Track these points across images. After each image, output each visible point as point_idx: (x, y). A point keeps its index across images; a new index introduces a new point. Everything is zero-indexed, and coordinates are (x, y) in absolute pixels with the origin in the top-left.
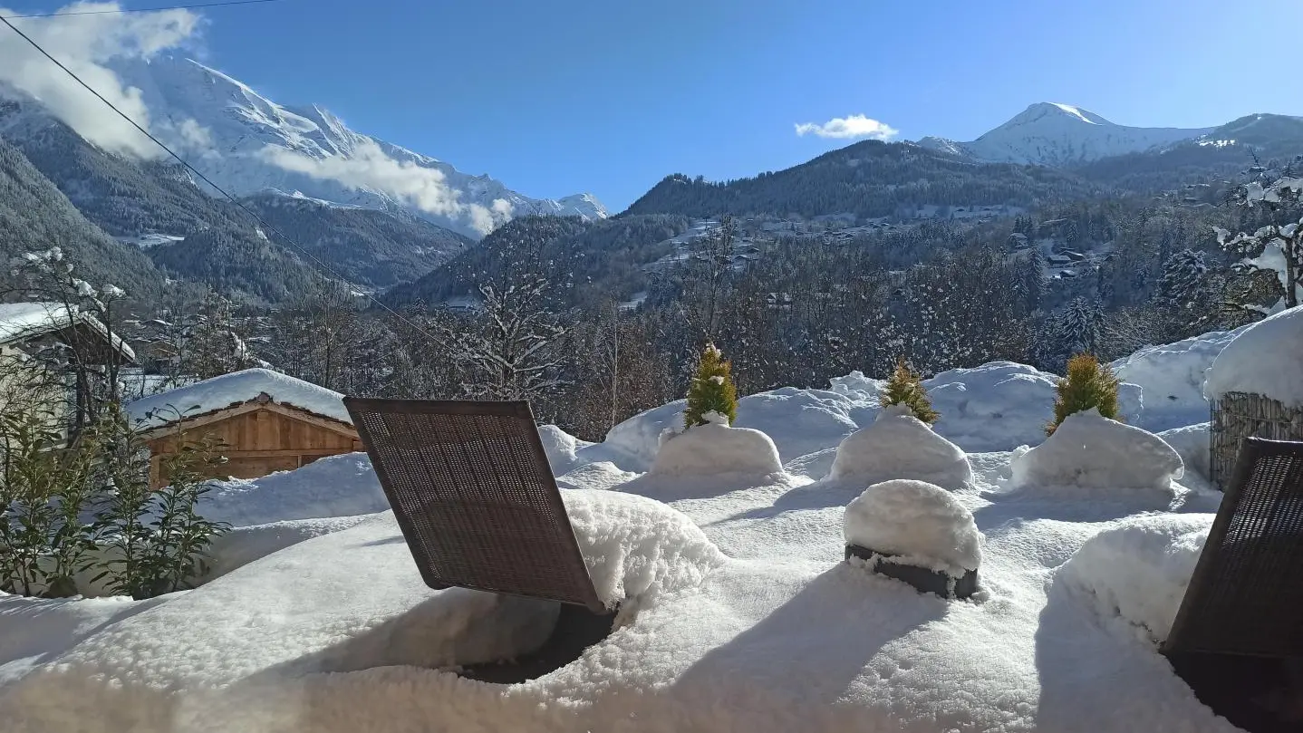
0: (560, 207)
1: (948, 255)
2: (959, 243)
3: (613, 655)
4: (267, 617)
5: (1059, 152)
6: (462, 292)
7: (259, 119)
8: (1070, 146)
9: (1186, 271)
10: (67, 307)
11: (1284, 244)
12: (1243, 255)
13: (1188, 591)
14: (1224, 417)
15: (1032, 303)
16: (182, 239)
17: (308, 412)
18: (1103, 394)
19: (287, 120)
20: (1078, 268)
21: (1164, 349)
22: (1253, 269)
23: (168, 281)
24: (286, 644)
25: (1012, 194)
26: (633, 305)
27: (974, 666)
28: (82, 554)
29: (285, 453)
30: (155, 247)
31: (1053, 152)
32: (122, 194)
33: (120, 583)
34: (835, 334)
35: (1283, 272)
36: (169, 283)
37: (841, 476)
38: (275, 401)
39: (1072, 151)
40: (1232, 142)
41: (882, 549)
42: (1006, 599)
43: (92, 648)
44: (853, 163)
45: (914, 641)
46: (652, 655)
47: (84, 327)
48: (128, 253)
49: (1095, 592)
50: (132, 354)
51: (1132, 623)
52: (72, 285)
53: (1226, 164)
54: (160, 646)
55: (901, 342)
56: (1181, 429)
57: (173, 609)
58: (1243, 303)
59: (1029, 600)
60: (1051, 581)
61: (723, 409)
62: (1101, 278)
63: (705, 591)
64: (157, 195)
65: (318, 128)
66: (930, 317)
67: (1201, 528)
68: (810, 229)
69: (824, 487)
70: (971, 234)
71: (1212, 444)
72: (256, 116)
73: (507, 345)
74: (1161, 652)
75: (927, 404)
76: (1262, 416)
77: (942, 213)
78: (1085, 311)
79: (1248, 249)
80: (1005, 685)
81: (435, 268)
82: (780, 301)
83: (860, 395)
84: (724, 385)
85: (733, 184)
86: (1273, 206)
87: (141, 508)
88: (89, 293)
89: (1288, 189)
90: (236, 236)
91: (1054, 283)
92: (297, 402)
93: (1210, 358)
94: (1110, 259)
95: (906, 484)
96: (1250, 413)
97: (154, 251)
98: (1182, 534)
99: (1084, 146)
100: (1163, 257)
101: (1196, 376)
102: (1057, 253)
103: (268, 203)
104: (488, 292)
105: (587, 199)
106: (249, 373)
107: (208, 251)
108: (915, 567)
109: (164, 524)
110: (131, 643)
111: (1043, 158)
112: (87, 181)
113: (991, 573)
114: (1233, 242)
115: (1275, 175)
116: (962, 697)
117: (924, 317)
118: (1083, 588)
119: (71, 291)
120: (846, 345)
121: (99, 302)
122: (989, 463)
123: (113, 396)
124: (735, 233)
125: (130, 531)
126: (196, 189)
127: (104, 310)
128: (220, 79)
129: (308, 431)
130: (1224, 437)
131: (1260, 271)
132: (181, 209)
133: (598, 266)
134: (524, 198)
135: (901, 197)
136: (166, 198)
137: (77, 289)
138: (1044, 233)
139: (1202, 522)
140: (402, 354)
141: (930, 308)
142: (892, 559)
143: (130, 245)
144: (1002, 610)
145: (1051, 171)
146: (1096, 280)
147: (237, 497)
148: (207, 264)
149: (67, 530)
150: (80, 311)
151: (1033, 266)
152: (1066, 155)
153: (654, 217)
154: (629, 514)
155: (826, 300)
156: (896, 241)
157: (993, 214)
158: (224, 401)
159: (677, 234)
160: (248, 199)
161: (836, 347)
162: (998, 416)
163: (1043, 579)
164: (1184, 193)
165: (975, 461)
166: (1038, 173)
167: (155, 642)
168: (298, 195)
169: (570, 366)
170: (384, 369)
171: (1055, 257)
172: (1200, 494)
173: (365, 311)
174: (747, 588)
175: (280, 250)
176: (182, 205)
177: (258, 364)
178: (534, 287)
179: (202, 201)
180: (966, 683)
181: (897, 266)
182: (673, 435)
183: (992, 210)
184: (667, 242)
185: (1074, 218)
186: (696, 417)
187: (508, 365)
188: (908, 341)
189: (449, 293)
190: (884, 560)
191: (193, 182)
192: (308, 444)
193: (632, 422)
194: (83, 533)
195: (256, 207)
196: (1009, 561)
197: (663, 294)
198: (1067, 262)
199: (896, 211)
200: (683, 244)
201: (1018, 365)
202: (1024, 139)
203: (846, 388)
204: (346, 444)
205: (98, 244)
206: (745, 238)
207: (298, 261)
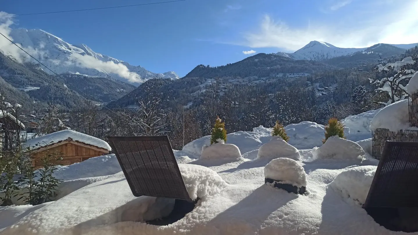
0: (164, 76)
1: (287, 88)
2: (290, 85)
3: (196, 215)
4: (82, 208)
5: (320, 56)
6: (132, 103)
7: (64, 49)
8: (323, 54)
9: (360, 92)
10: (3, 111)
11: (390, 83)
12: (378, 87)
13: (370, 189)
14: (376, 136)
15: (313, 103)
16: (39, 88)
17: (84, 143)
18: (339, 130)
19: (74, 49)
20: (327, 92)
21: (355, 116)
22: (381, 91)
23: (34, 102)
24: (90, 216)
25: (306, 69)
26: (188, 106)
27: (307, 214)
28: (14, 191)
29: (77, 157)
30: (30, 91)
31: (318, 56)
32: (18, 74)
33: (27, 200)
34: (252, 114)
35: (390, 92)
36: (35, 103)
37: (260, 158)
38: (73, 140)
39: (324, 56)
40: (372, 52)
41: (276, 179)
42: (315, 194)
43: (26, 220)
44: (256, 60)
45: (288, 207)
46: (208, 215)
47: (8, 117)
48: (21, 93)
49: (342, 191)
50: (24, 126)
51: (354, 200)
52: (4, 104)
53: (371, 59)
54: (49, 218)
55: (274, 116)
56: (363, 140)
57: (51, 207)
58: (378, 102)
59: (322, 194)
60: (327, 188)
61: (222, 138)
62: (334, 95)
63: (222, 195)
64: (30, 74)
65: (84, 52)
66: (282, 108)
67: (373, 169)
68: (243, 81)
69: (255, 161)
70: (293, 82)
71: (373, 144)
72: (63, 48)
73: (148, 120)
74: (363, 208)
75: (286, 135)
76: (388, 135)
77: (285, 75)
78: (330, 105)
79: (379, 85)
80: (317, 219)
81: (123, 96)
82: (235, 104)
83: (263, 133)
84: (222, 130)
85: (219, 68)
86: (386, 71)
87: (35, 175)
88: (10, 106)
89: (390, 66)
90: (57, 87)
91: (320, 97)
92: (80, 140)
93: (370, 119)
94: (337, 89)
95: (283, 159)
96: (384, 135)
97: (30, 92)
98: (367, 171)
99: (327, 54)
100: (353, 88)
101: (366, 124)
102: (320, 87)
103: (67, 76)
104: (142, 103)
105: (172, 73)
106: (64, 131)
107: (48, 92)
108: (287, 184)
109: (42, 180)
110: (39, 218)
111: (315, 58)
112: (7, 70)
113: (310, 186)
114: (374, 83)
115: (386, 62)
116: (304, 223)
117: (280, 108)
118: (338, 189)
119: (4, 106)
120: (256, 117)
121: (13, 109)
122: (305, 153)
123: (18, 140)
124: (220, 83)
125: (31, 183)
126: (44, 72)
127: (15, 112)
128: (51, 36)
129: (84, 150)
130: (376, 142)
131: (383, 92)
132: (39, 78)
133: (176, 94)
134: (152, 73)
135: (272, 71)
136: (34, 75)
137: (6, 105)
138: (317, 81)
139: (373, 168)
140: (113, 124)
141: (282, 105)
142: (280, 182)
143: (22, 90)
144: (314, 197)
145: (318, 62)
146: (333, 95)
147: (62, 172)
148: (48, 96)
149: (8, 184)
150: (7, 112)
151: (313, 92)
152: (322, 57)
153: (194, 78)
154: (198, 171)
155: (249, 103)
156: (270, 84)
157: (300, 75)
158: (56, 141)
159: (202, 83)
160: (61, 75)
161: (253, 118)
162: (306, 138)
163: (325, 187)
164: (359, 68)
165: (301, 152)
166: (313, 63)
167: (47, 217)
168: (78, 73)
169: (169, 127)
170: (107, 129)
171: (320, 89)
172: (370, 160)
173: (100, 110)
174: (235, 193)
175: (72, 91)
176: (39, 77)
177: (66, 128)
178: (156, 101)
179: (46, 76)
180: (305, 219)
181: (271, 92)
182: (207, 147)
183: (300, 74)
184: (198, 86)
185: (325, 76)
186: (214, 141)
187: (148, 126)
188: (276, 116)
189: (128, 104)
190: (278, 182)
191: (42, 70)
192: (84, 154)
193: (191, 144)
194: (15, 184)
195: (64, 77)
196: (315, 182)
197: (198, 103)
198: (323, 90)
199: (270, 75)
200: (203, 87)
201: (311, 122)
202: (309, 52)
203: (258, 131)
204: (97, 154)
205: (11, 90)
206: (223, 85)
207: (78, 94)
